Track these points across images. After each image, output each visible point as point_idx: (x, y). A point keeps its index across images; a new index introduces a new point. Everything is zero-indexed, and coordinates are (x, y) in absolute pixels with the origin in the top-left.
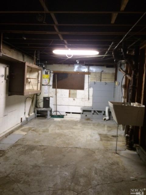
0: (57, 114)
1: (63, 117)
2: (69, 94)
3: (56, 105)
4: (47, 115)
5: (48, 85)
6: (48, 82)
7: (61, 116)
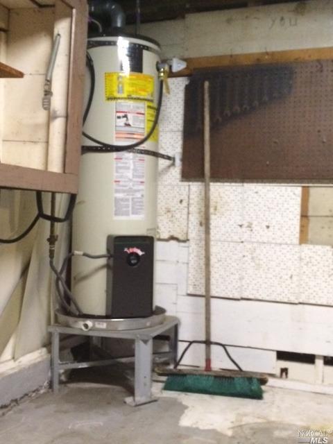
0: (208, 361)
1: (258, 396)
2: (304, 216)
3: (208, 297)
4: (131, 367)
5: (145, 146)
6: (141, 125)
7: (240, 385)
